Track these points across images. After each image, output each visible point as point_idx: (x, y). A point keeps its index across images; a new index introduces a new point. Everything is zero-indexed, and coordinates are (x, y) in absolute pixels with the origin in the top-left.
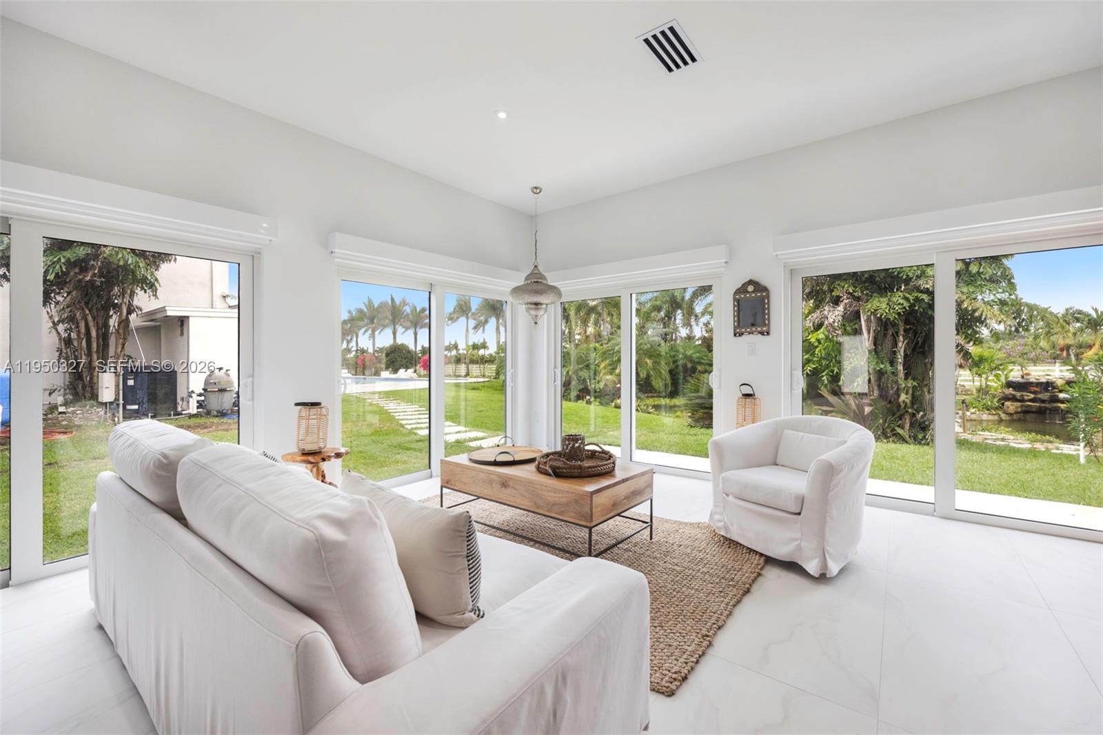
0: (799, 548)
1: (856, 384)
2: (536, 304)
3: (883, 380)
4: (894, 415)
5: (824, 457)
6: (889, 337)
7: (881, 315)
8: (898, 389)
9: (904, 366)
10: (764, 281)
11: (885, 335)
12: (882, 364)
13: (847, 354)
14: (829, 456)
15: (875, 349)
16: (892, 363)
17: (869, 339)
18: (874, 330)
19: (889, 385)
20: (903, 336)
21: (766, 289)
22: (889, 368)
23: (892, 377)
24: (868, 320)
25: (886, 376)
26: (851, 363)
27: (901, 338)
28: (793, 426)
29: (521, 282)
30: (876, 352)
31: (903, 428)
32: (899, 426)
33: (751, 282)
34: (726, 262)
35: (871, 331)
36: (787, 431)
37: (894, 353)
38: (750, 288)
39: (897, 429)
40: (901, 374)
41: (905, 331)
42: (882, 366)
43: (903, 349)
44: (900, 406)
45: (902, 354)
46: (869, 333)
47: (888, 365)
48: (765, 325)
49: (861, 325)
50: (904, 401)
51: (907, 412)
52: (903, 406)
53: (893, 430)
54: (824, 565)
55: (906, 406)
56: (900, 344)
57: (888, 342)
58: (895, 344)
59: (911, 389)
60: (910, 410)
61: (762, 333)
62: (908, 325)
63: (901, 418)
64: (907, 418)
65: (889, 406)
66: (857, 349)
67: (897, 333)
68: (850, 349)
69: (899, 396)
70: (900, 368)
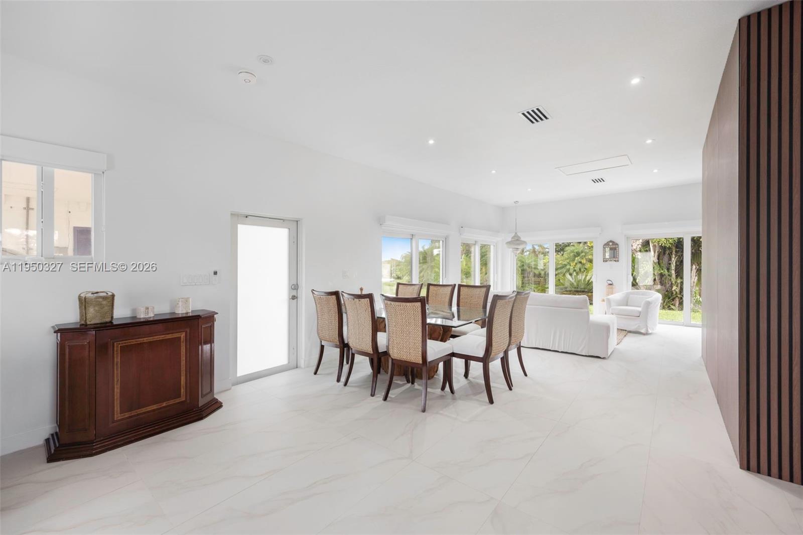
0: (639, 326)
1: (647, 281)
2: (517, 249)
3: (663, 279)
4: (669, 298)
5: (647, 300)
6: (667, 255)
7: (662, 244)
8: (672, 283)
9: (675, 271)
10: (616, 241)
11: (664, 254)
12: (662, 270)
13: (642, 265)
14: (649, 300)
15: (658, 262)
16: (668, 269)
17: (654, 256)
18: (658, 252)
19: (667, 282)
20: (675, 255)
21: (617, 244)
22: (666, 272)
23: (668, 277)
24: (654, 246)
25: (665, 277)
26: (644, 270)
27: (674, 256)
28: (631, 293)
29: (510, 239)
30: (659, 264)
31: (675, 305)
32: (672, 304)
33: (611, 241)
34: (600, 233)
35: (656, 252)
36: (631, 295)
37: (670, 264)
38: (611, 244)
39: (671, 306)
40: (674, 276)
41: (676, 252)
42: (662, 271)
43: (675, 262)
44: (673, 293)
45: (674, 265)
46: (655, 252)
47: (666, 271)
48: (617, 258)
49: (650, 248)
50: (675, 290)
51: (677, 296)
52: (674, 293)
53: (669, 306)
54: (647, 330)
55: (676, 293)
56: (673, 259)
57: (666, 258)
58: (670, 259)
59: (680, 284)
60: (679, 296)
61: (615, 261)
62: (677, 248)
63: (673, 300)
64: (677, 299)
65: (666, 293)
66: (647, 261)
67: (671, 253)
68: (643, 261)
69: (672, 287)
70: (673, 272)
